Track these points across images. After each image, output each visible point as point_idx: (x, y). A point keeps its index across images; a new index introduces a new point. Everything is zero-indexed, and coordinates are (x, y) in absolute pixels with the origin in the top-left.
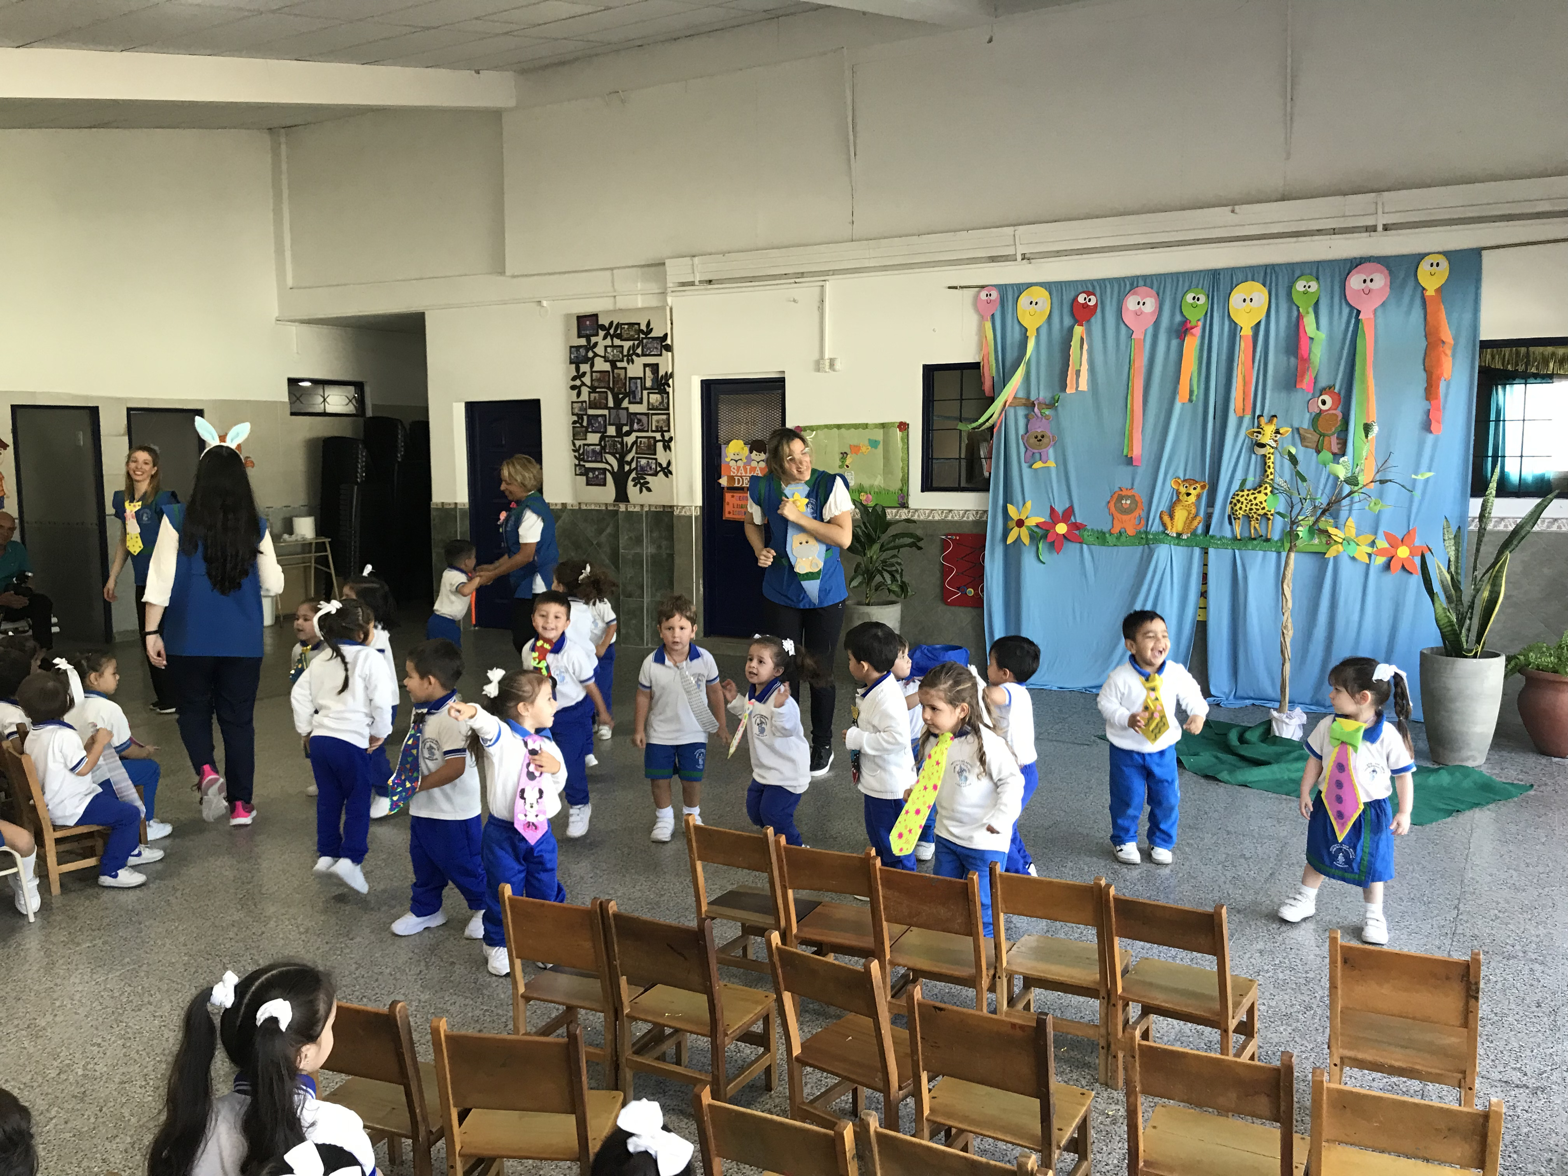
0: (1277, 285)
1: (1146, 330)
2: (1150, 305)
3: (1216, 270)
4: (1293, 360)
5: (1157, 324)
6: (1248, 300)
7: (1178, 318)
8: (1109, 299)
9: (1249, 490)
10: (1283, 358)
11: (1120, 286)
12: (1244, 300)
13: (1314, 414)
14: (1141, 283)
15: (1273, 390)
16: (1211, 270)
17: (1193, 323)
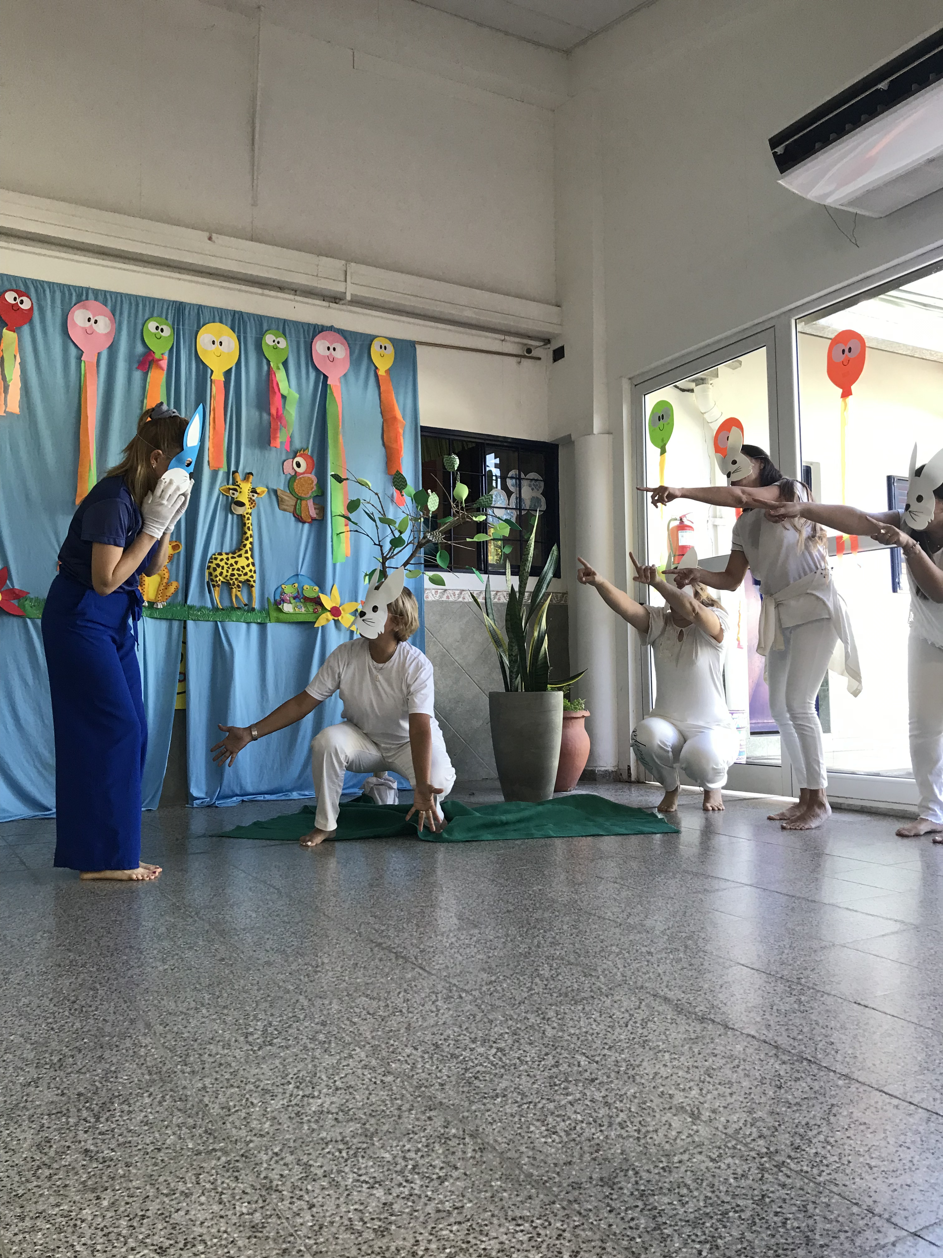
0: (245, 333)
1: (99, 354)
2: (103, 326)
3: (181, 303)
4: (265, 416)
5: (113, 350)
6: (217, 343)
7: (140, 349)
8: (49, 307)
9: (227, 554)
10: (255, 414)
11: (63, 294)
12: (214, 342)
13: (289, 476)
14: (91, 295)
15: (247, 446)
16: (176, 302)
17: (157, 356)
